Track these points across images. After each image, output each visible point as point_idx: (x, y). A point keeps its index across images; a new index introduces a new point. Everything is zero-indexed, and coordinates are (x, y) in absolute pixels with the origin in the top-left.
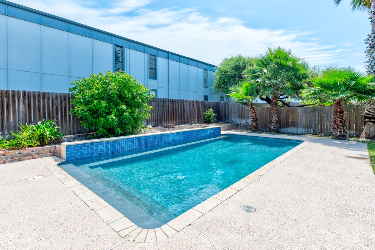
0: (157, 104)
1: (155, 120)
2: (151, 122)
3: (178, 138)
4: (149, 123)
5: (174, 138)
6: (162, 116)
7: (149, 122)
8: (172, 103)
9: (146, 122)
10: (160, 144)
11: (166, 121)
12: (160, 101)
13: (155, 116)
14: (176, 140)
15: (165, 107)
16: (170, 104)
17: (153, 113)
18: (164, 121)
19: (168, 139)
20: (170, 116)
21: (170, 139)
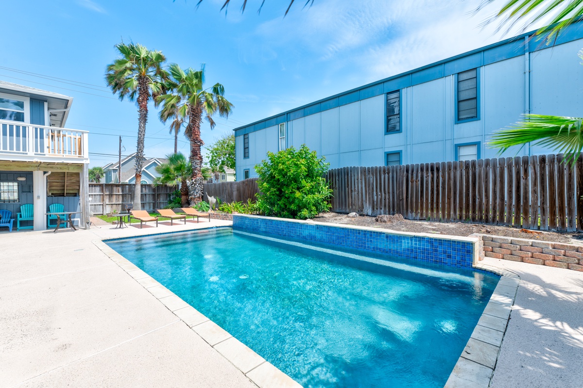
0: (393, 177)
1: (389, 206)
2: (381, 209)
3: (318, 235)
4: (375, 209)
5: (313, 232)
6: (405, 200)
7: (377, 209)
8: (433, 174)
9: (371, 208)
10: (292, 235)
11: (417, 209)
12: (398, 171)
13: (389, 199)
14: (315, 237)
15: (412, 182)
16: (425, 175)
17: (385, 193)
18: (409, 210)
19: (303, 232)
20: (427, 199)
21: (306, 233)
